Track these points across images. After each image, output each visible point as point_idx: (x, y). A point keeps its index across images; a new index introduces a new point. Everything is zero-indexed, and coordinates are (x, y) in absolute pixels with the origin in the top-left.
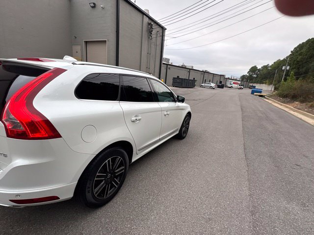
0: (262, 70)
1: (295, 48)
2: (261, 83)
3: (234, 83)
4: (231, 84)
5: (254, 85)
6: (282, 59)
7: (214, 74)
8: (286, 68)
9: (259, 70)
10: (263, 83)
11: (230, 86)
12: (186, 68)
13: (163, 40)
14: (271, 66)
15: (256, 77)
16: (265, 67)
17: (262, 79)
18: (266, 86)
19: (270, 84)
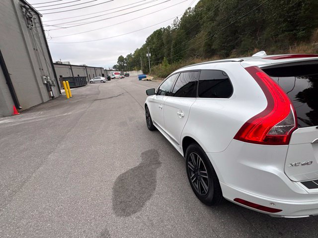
0: (128, 59)
1: (147, 39)
2: (132, 70)
3: (115, 74)
4: (113, 75)
5: (128, 73)
6: (139, 48)
7: (95, 68)
8: (149, 55)
9: (125, 59)
10: (133, 70)
11: (113, 77)
12: (62, 64)
13: (43, 31)
14: (134, 55)
15: (126, 65)
16: (129, 56)
17: (131, 67)
18: (136, 72)
19: (139, 69)
